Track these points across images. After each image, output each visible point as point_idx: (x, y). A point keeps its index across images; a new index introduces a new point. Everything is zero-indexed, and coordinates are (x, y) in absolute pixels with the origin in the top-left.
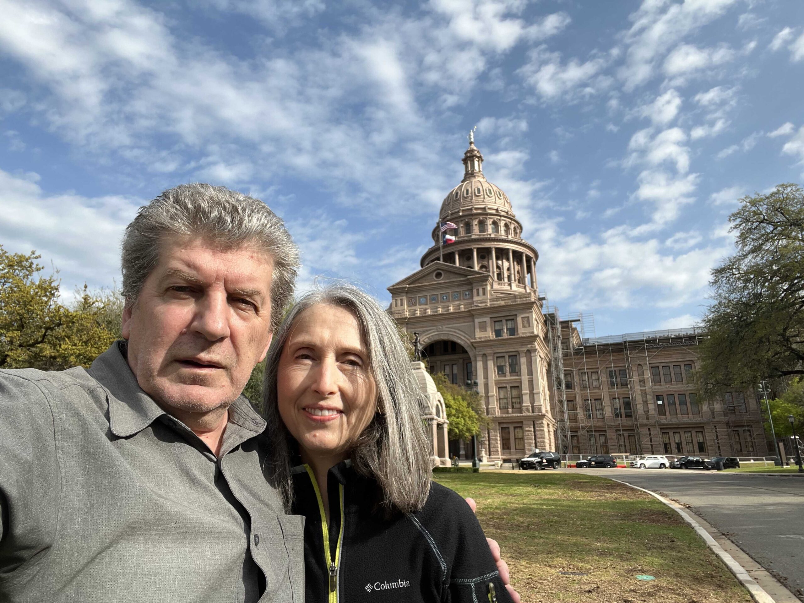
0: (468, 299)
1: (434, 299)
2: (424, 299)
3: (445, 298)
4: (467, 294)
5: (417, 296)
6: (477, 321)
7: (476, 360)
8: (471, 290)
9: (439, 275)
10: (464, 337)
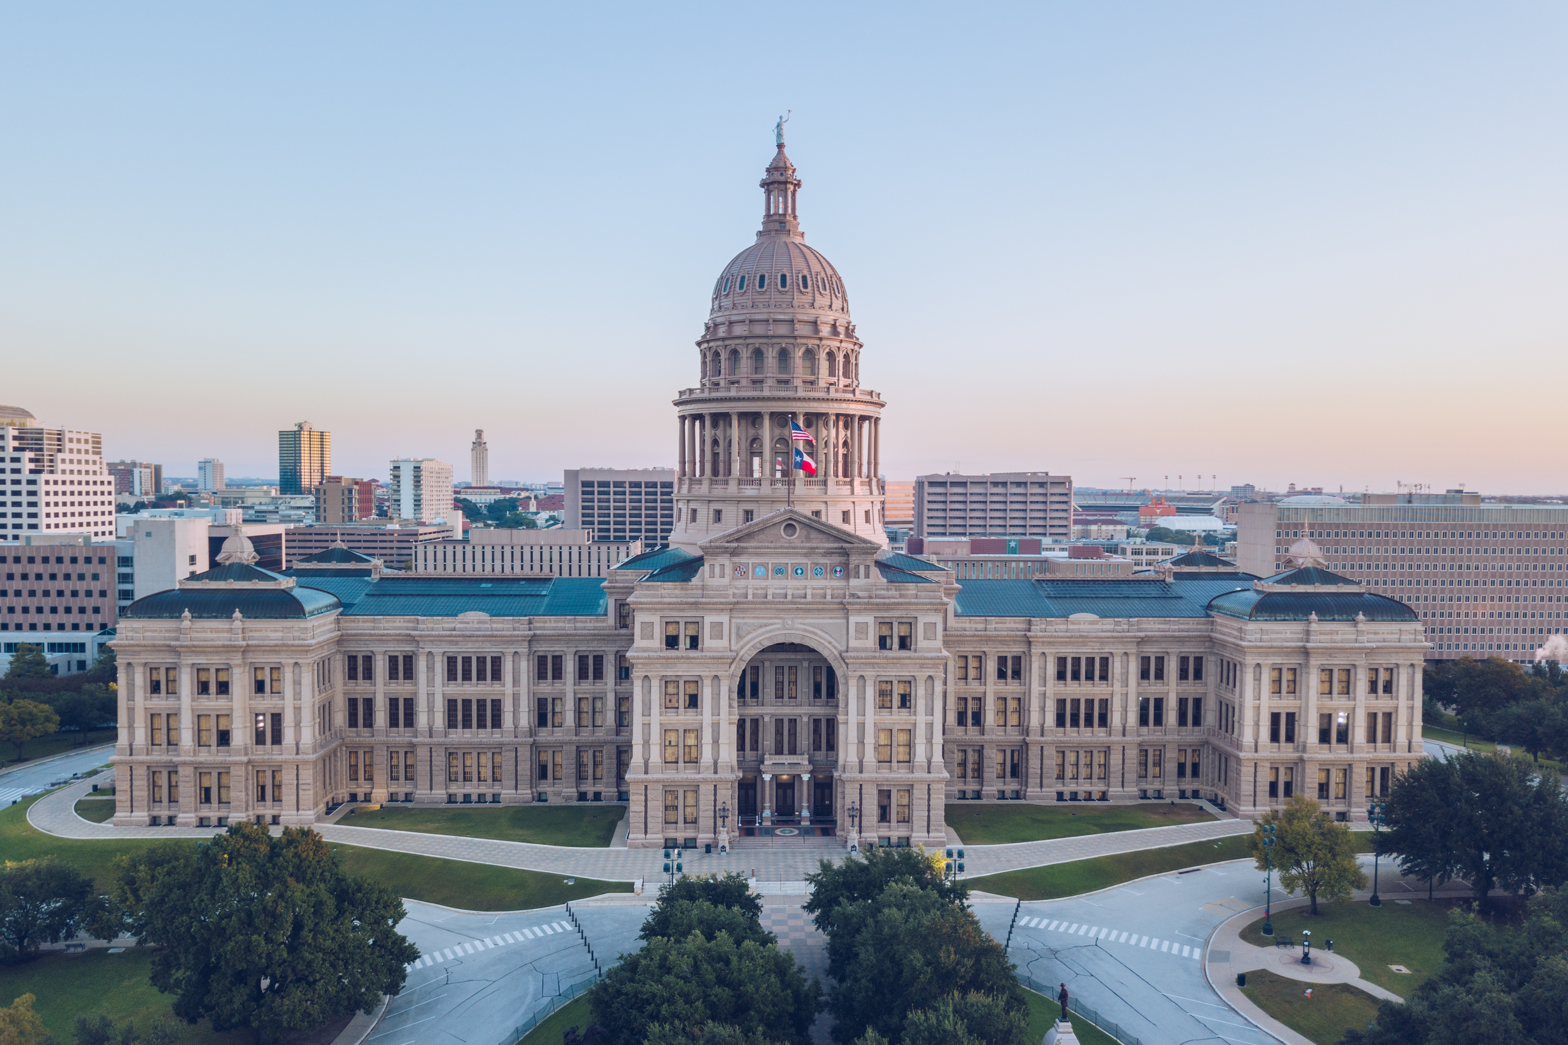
0: (840, 578)
1: (779, 571)
2: (763, 569)
3: (799, 571)
4: (838, 569)
5: (750, 562)
6: (853, 619)
7: (847, 683)
8: (846, 566)
9: (790, 528)
10: (830, 643)
